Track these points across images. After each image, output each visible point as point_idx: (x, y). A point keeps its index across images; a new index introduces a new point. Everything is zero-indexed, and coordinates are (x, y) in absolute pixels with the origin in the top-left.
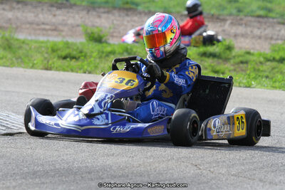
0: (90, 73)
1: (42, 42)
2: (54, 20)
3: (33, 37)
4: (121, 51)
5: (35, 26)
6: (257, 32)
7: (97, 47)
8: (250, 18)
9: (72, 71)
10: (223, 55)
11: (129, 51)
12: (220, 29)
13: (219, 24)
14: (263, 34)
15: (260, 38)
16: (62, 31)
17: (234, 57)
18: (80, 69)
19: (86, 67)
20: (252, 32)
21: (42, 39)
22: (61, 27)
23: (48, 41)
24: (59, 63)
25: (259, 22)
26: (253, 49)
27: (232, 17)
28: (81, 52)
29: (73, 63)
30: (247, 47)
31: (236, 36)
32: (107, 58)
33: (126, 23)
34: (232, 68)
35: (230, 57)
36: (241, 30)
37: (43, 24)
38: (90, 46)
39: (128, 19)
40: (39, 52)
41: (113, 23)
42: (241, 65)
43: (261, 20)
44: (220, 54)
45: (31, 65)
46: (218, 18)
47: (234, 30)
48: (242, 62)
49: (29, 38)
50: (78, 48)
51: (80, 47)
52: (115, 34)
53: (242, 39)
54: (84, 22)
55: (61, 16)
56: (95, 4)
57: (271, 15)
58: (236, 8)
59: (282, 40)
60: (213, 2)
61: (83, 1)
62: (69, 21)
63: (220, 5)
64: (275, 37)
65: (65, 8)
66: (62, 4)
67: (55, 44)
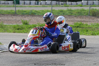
0: (26, 33)
1: (11, 25)
2: (13, 19)
3: (8, 24)
5: (7, 21)
7: (27, 26)
8: (67, 16)
9: (21, 33)
15: (70, 21)
18: (23, 32)
19: (25, 31)
20: (67, 19)
21: (11, 24)
23: (13, 25)
24: (17, 30)
25: (69, 17)
28: (22, 27)
29: (20, 30)
32: (29, 29)
33: (33, 19)
37: (10, 20)
38: (24, 25)
39: (33, 18)
40: (10, 28)
41: (29, 19)
43: (70, 16)
45: (9, 32)
49: (7, 24)
54: (21, 19)
55: (14, 18)
56: (24, 14)
57: (72, 15)
58: (63, 13)
59: (76, 21)
60: (56, 12)
61: (20, 13)
62: (17, 19)
63: (58, 13)
64: (74, 21)
65: (15, 16)
66: (14, 14)
67: (15, 25)
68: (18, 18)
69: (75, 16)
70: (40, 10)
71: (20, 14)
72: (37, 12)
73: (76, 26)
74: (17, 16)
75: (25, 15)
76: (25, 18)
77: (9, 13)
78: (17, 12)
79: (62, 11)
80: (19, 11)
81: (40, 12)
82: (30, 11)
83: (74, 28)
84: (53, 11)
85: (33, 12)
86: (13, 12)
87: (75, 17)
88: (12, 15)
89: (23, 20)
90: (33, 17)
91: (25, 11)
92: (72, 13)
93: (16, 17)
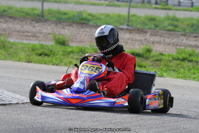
0: (57, 65)
1: (25, 44)
2: (34, 30)
3: (20, 41)
4: (78, 51)
5: (21, 33)
6: (167, 40)
7: (63, 48)
8: (163, 31)
9: (45, 63)
10: (145, 56)
11: (83, 51)
12: (143, 38)
13: (142, 35)
14: (171, 42)
15: (169, 44)
16: (39, 37)
17: (152, 57)
18: (50, 62)
19: (54, 61)
20: (164, 40)
21: (26, 42)
22: (38, 35)
23: (29, 44)
24: (37, 58)
25: (169, 34)
26: (165, 51)
27: (151, 31)
28: (51, 51)
29: (46, 58)
30: (161, 50)
31: (153, 43)
32: (68, 56)
33: (81, 33)
34: (151, 64)
35: (150, 56)
36: (157, 39)
37: (27, 32)
38: (57, 47)
39: (83, 30)
40: (24, 51)
41: (72, 32)
42: (157, 62)
43: (170, 32)
44: (143, 54)
45: (18, 59)
46: (142, 31)
47: (152, 39)
48: (157, 60)
49: (17, 41)
50: (49, 48)
51: (51, 48)
52: (74, 40)
53: (158, 45)
54: (53, 31)
55: (38, 27)
56: (61, 19)
57: (177, 29)
58: (154, 24)
59: (183, 46)
60: (139, 20)
61: (53, 17)
62: (44, 31)
63: (144, 23)
64: (179, 44)
65: (41, 22)
66: (39, 19)
67: (34, 45)
68: (47, 28)
69: (183, 33)
70: (101, 14)
71: (54, 19)
72: (93, 16)
73: (181, 57)
74: (45, 24)
75: (64, 22)
76: (62, 30)
77: (27, 14)
78: (46, 14)
79: (152, 19)
80: (50, 12)
81: (100, 19)
82: (76, 14)
83: (174, 61)
84: (131, 18)
85: (84, 15)
86: (36, 12)
87: (182, 35)
88: (33, 20)
89: (57, 33)
90: (82, 28)
91: (65, 14)
92: (176, 26)
93: (43, 25)
